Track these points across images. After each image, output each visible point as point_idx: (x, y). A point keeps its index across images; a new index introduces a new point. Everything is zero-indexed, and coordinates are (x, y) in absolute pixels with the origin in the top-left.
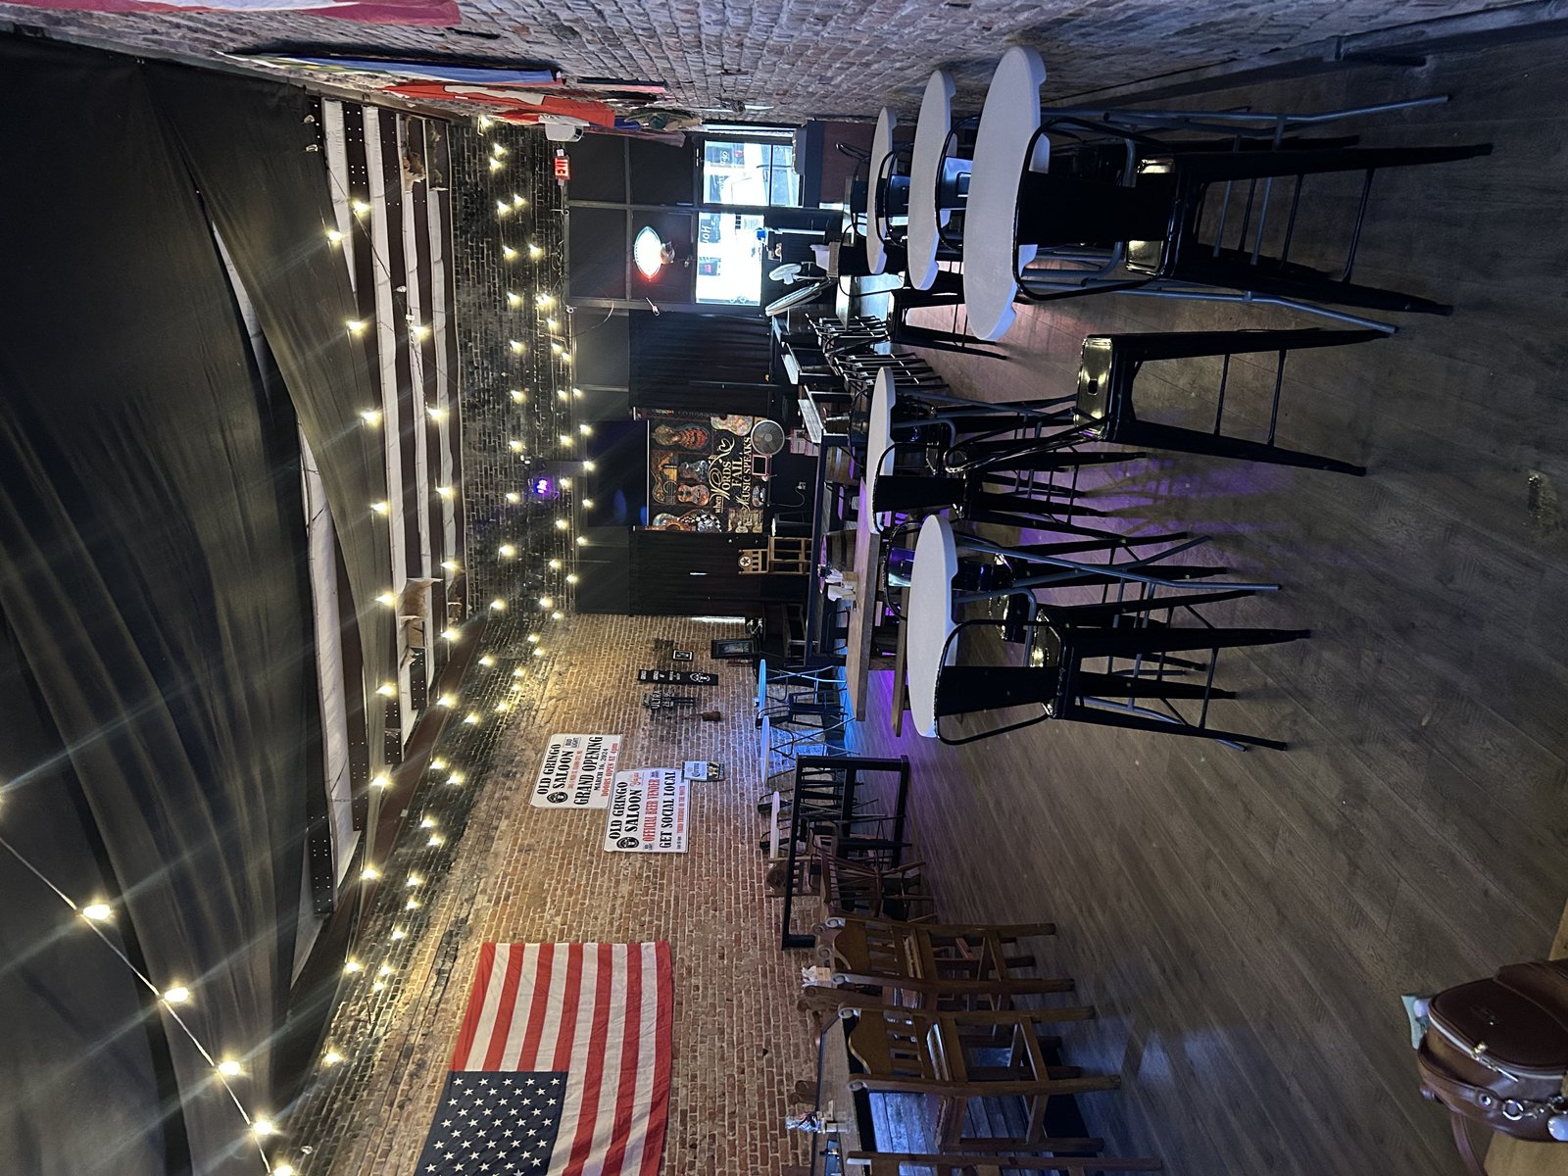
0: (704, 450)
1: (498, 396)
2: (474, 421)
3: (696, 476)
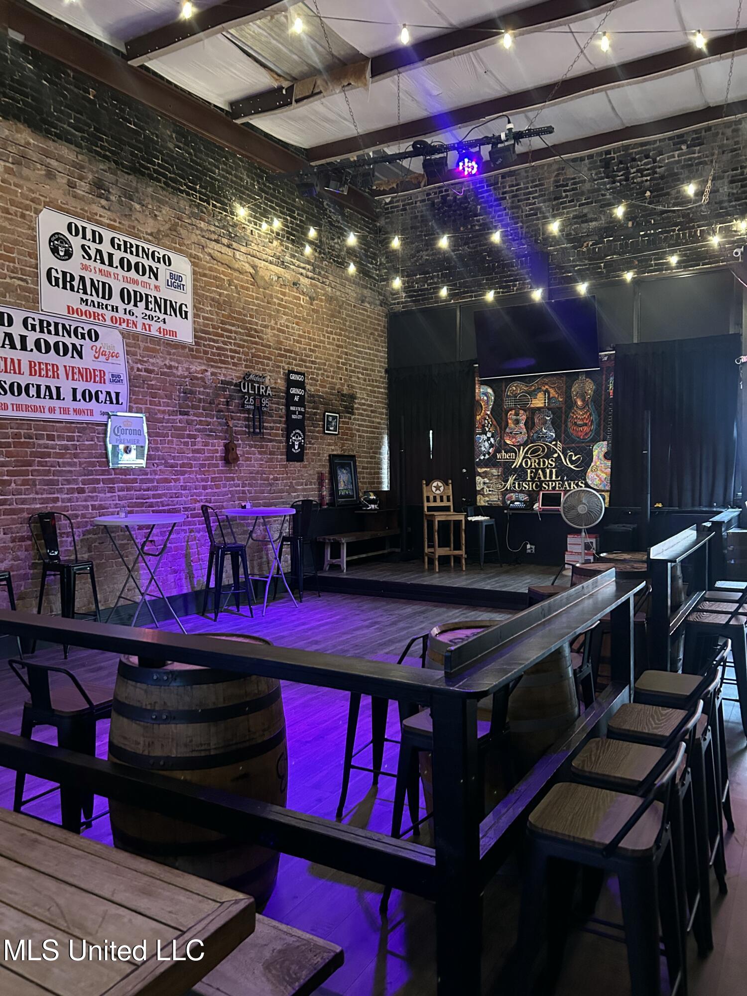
0: (568, 435)
1: (620, 192)
2: (589, 169)
3: (537, 428)
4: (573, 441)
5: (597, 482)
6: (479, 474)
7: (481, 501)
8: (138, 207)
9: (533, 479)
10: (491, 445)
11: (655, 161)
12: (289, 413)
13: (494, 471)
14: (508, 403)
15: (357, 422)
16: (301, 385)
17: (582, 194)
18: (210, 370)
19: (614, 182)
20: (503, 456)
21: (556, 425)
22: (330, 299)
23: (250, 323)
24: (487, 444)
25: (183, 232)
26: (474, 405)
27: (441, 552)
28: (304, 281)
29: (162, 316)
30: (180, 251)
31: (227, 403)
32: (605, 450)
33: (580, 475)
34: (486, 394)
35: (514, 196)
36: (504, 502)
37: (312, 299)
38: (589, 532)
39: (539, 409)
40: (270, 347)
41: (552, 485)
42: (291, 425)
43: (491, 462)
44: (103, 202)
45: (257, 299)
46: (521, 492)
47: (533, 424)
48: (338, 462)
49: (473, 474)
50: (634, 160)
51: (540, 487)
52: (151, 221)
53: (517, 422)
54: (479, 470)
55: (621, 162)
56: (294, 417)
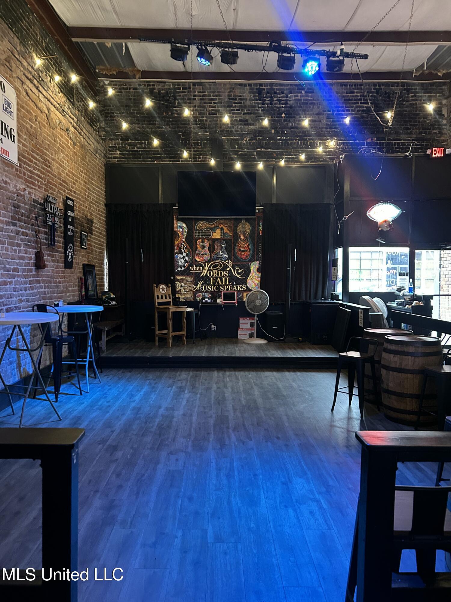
0: (236, 257)
1: (268, 110)
2: (250, 93)
3: (216, 252)
4: (239, 261)
5: (253, 286)
6: (178, 280)
7: (180, 298)
9: (214, 284)
10: (186, 261)
11: (287, 97)
12: (66, 230)
13: (188, 278)
14: (197, 235)
15: (94, 240)
16: (72, 209)
17: (245, 107)
18: (27, 189)
19: (263, 104)
20: (194, 268)
22: (82, 147)
23: (46, 154)
24: (183, 261)
25: (13, 66)
26: (174, 235)
28: (72, 129)
30: (11, 82)
31: (36, 219)
32: (257, 266)
33: (243, 282)
34: (181, 227)
35: (201, 99)
36: (195, 298)
37: (74, 144)
39: (217, 239)
40: (55, 176)
41: (226, 287)
43: (186, 272)
45: (49, 136)
46: (207, 292)
47: (214, 249)
49: (175, 280)
50: (275, 93)
51: (219, 289)
53: (203, 247)
54: (178, 277)
55: (268, 93)
56: (69, 233)
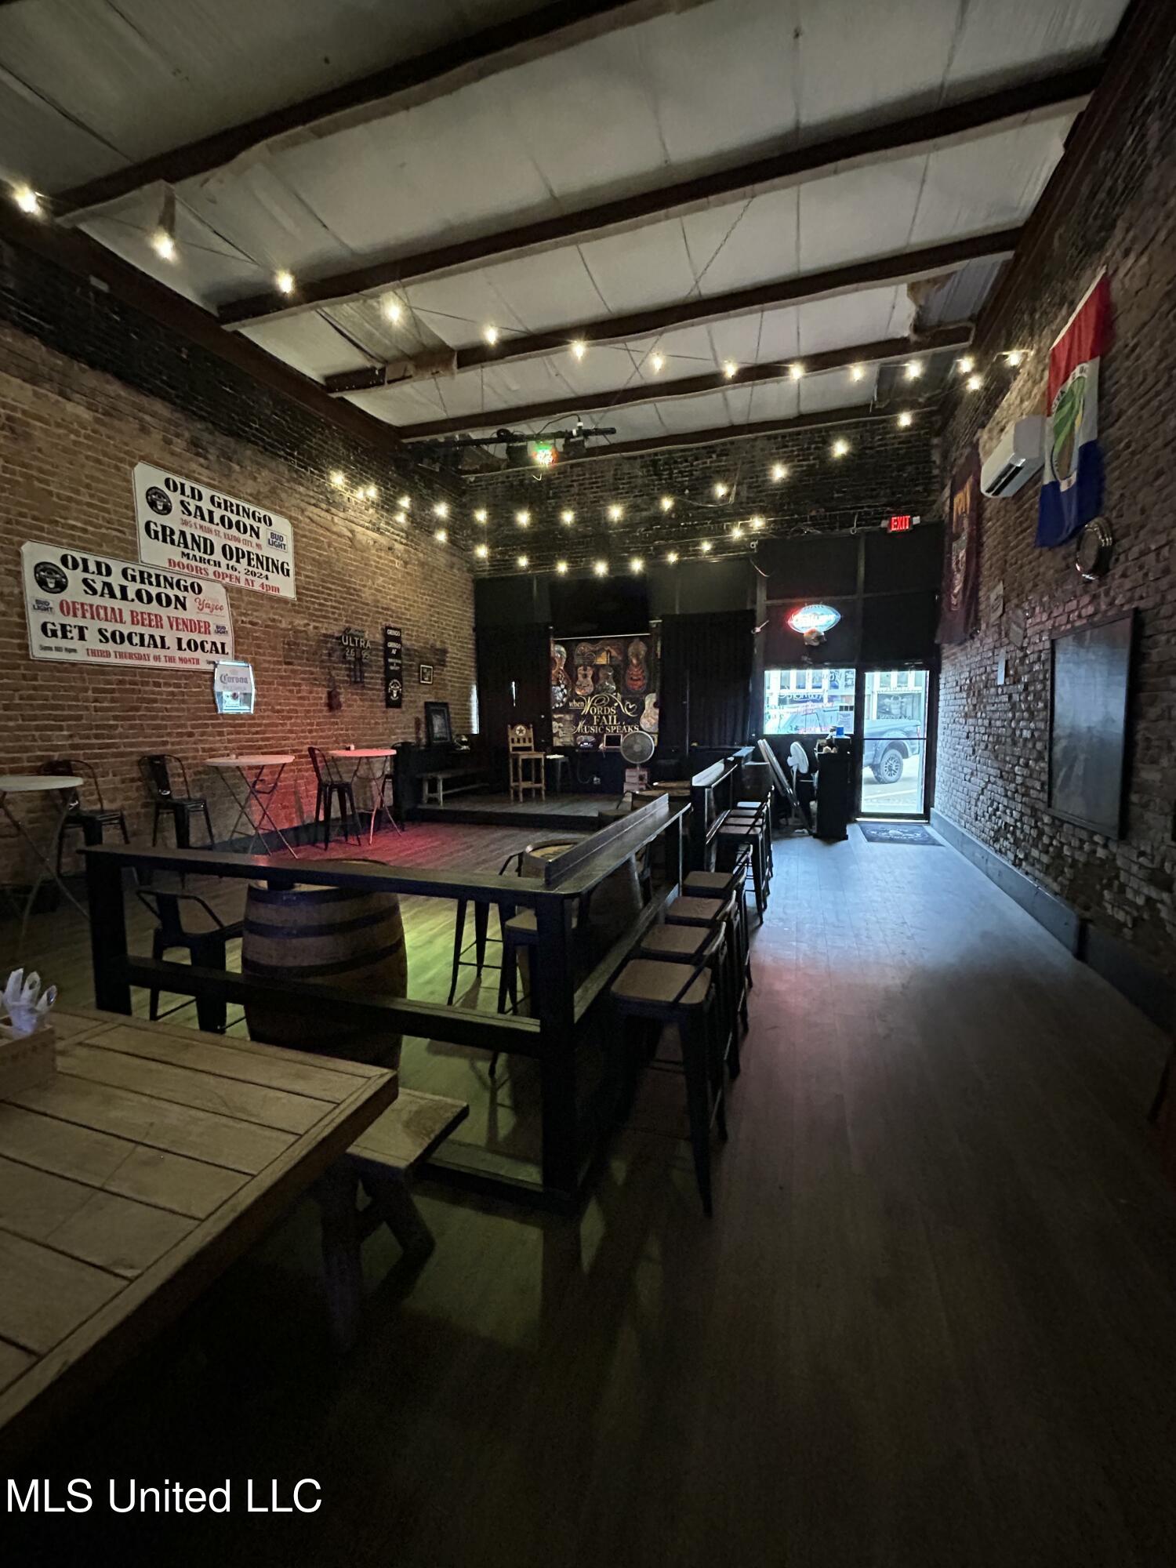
0: (625, 686)
1: (667, 488)
2: (641, 467)
3: (601, 682)
4: (630, 693)
5: (648, 726)
6: (555, 720)
7: (557, 742)
8: (237, 468)
9: (598, 725)
10: (564, 695)
11: (692, 465)
12: (387, 664)
13: (568, 717)
14: (578, 661)
15: (448, 673)
16: (397, 640)
17: (636, 487)
18: (313, 624)
19: (661, 480)
20: (574, 704)
21: (617, 679)
22: (422, 564)
23: (349, 582)
24: (561, 694)
25: (283, 495)
26: (550, 661)
27: (525, 785)
28: (397, 546)
29: (265, 573)
30: (281, 513)
31: (330, 655)
32: (654, 700)
33: (635, 721)
34: (559, 652)
36: (575, 742)
37: (406, 563)
38: (643, 766)
39: (603, 666)
40: (367, 604)
41: (613, 728)
42: (389, 676)
43: (565, 709)
44: (202, 460)
45: (355, 560)
46: (589, 734)
47: (598, 679)
48: (431, 709)
49: (549, 720)
50: (676, 462)
51: (603, 730)
52: (250, 482)
53: (585, 676)
54: (556, 716)
55: (666, 464)
56: (392, 668)
